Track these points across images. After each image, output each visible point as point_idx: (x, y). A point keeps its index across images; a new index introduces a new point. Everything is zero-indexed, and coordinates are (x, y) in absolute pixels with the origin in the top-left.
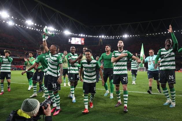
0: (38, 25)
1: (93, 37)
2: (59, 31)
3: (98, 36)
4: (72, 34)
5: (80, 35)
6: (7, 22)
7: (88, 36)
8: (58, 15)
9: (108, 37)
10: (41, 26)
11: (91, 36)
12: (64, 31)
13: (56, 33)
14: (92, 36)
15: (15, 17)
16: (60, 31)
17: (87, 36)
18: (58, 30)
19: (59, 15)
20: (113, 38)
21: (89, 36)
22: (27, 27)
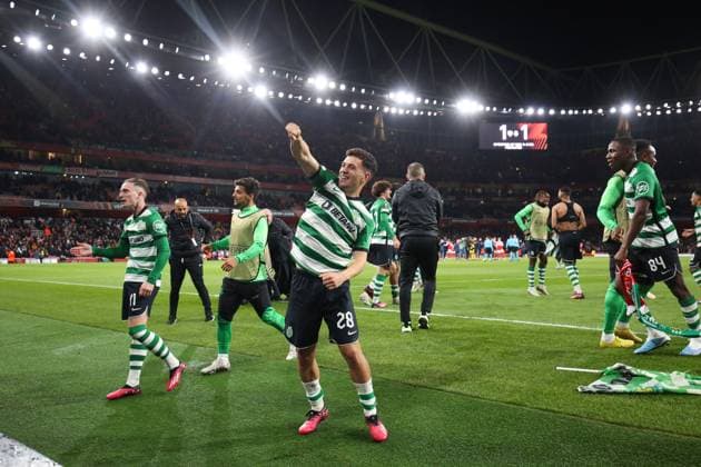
0: (354, 89)
1: (580, 115)
2: (435, 102)
3: (606, 109)
4: (488, 109)
5: (521, 111)
6: (250, 90)
7: (558, 110)
8: (432, 40)
9: (648, 107)
10: (363, 91)
11: (571, 112)
12: (455, 103)
13: (426, 111)
14: (576, 112)
15: (269, 70)
16: (439, 102)
17: (552, 112)
18: (431, 101)
19: (436, 41)
20: (679, 111)
21: (563, 112)
22: (319, 101)
